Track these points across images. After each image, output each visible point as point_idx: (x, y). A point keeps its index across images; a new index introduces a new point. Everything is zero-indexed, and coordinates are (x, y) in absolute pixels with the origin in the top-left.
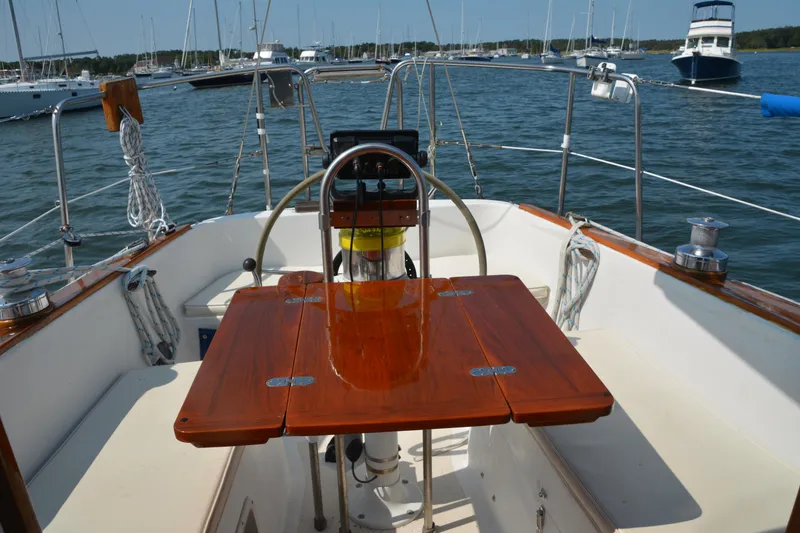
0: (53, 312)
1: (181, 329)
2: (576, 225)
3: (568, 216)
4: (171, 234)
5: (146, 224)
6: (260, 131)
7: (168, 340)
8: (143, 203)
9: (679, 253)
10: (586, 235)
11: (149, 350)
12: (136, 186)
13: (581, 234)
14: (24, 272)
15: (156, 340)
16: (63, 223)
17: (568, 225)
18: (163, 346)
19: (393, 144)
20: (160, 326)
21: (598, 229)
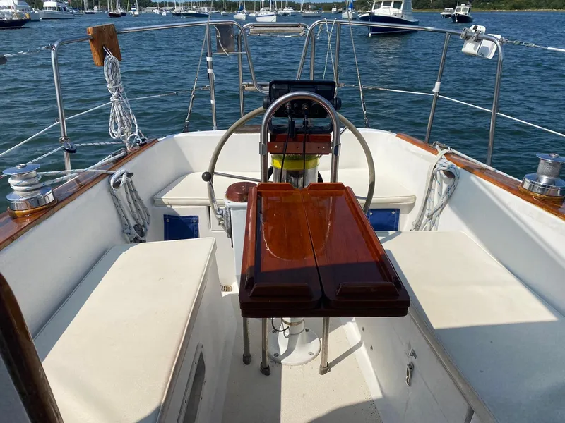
0: (58, 203)
1: (151, 215)
2: (441, 152)
3: (435, 145)
4: (143, 146)
5: (124, 138)
6: (210, 71)
7: (141, 222)
8: (122, 121)
9: (527, 180)
10: (449, 160)
11: (128, 231)
12: (116, 108)
13: (445, 159)
14: (35, 175)
15: (133, 223)
16: (63, 135)
17: (435, 152)
18: (137, 227)
19: (316, 92)
20: (136, 213)
21: (458, 155)
